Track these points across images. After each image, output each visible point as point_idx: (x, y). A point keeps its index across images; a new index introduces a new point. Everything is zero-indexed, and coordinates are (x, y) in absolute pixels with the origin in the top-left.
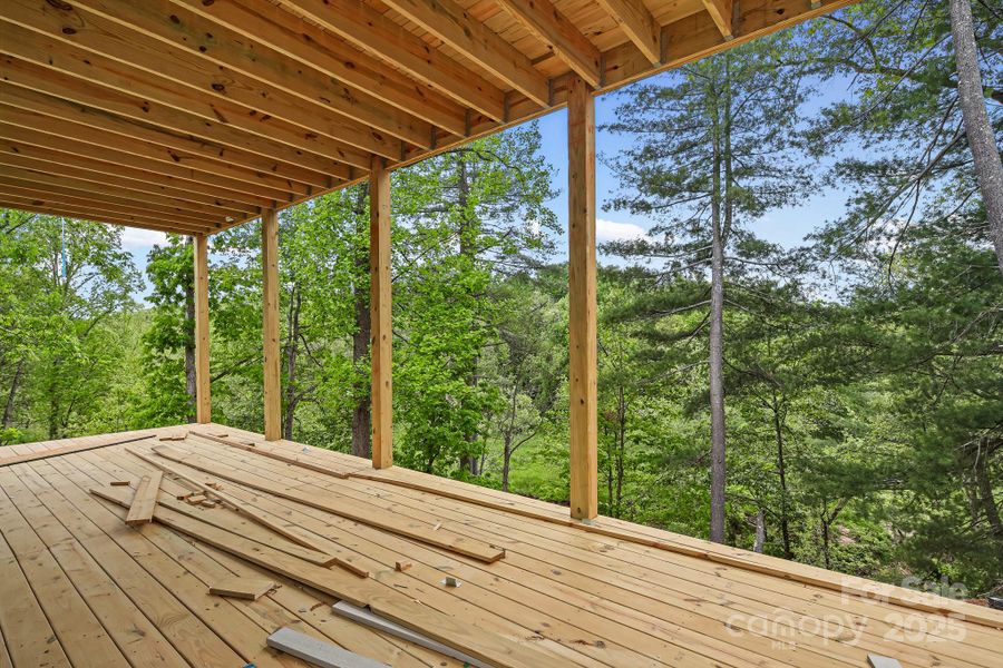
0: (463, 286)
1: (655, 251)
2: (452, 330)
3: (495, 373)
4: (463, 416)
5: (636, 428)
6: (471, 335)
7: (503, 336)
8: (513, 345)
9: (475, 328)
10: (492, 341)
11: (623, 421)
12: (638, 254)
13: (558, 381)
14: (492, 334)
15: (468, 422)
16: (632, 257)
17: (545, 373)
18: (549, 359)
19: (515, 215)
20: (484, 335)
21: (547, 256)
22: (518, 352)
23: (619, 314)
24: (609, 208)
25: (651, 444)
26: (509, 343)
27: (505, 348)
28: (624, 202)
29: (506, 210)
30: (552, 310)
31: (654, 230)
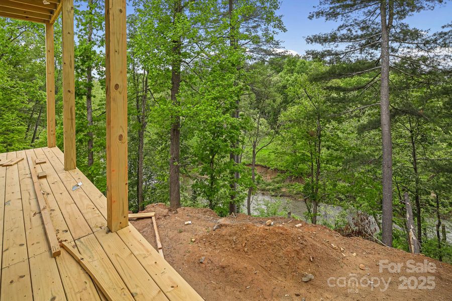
0: (229, 61)
1: (342, 39)
2: (223, 86)
3: (248, 108)
4: (231, 133)
5: (328, 141)
6: (234, 88)
7: (253, 90)
8: (258, 94)
9: (236, 84)
10: (247, 92)
11: (320, 136)
12: (330, 42)
13: (280, 111)
14: (247, 89)
15: (233, 136)
16: (327, 44)
17: (273, 107)
18: (274, 101)
19: (258, 29)
20: (241, 89)
21: (275, 49)
22: (260, 97)
23: (320, 76)
24: (313, 17)
25: (337, 150)
26: (255, 93)
27: (253, 96)
28: (322, 13)
29: (254, 27)
30: (276, 78)
31: (340, 27)
